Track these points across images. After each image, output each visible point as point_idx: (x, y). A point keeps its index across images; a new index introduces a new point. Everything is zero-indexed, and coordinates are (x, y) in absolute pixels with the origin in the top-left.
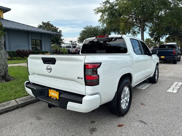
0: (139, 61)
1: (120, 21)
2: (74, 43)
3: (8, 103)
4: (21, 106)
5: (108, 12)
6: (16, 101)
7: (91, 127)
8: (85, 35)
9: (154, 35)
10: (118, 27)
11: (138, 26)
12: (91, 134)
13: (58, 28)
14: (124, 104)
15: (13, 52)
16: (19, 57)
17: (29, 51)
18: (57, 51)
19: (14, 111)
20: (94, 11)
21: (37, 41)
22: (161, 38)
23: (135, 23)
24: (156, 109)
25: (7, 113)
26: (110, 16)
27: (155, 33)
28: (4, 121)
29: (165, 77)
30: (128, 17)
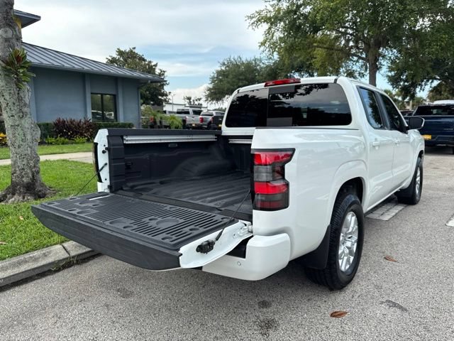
0: (379, 146)
1: (315, 44)
2: (196, 103)
3: (44, 254)
4: (77, 261)
5: (285, 22)
6: (64, 248)
7: (262, 318)
8: (225, 82)
9: (401, 80)
10: (308, 60)
11: (360, 58)
12: (263, 335)
13: (156, 65)
14: (346, 258)
15: (47, 124)
16: (63, 139)
17: (87, 121)
18: (155, 122)
19: (60, 273)
20: (249, 21)
21: (104, 96)
22: (418, 90)
23: (353, 51)
24: (425, 271)
25: (44, 279)
26: (290, 33)
27: (404, 77)
28: (38, 299)
29: (438, 189)
30: (334, 34)
